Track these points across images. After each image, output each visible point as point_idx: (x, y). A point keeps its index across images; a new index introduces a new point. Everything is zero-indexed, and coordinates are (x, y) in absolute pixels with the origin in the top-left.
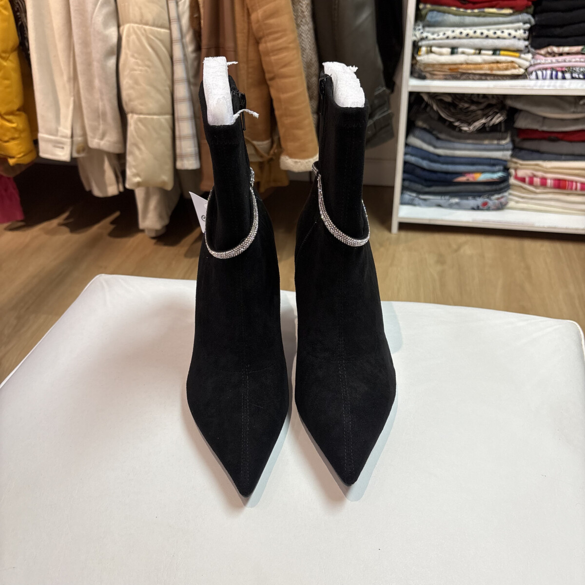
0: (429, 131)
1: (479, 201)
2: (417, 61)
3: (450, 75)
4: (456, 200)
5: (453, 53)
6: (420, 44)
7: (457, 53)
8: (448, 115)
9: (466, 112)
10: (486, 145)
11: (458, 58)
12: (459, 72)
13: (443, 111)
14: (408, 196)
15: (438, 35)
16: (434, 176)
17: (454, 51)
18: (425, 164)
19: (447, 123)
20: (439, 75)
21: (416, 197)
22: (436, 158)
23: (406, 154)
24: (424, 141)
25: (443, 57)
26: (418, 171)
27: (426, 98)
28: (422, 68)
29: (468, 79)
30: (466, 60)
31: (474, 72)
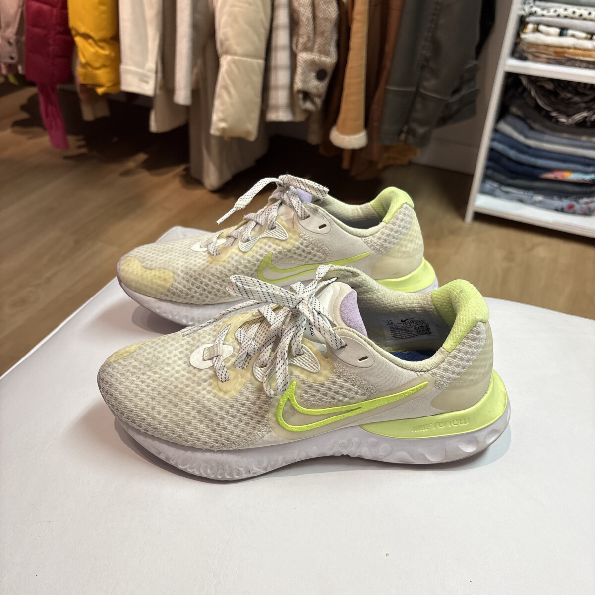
0: (523, 119)
1: (565, 203)
2: (521, 40)
3: (555, 59)
4: (540, 198)
5: (561, 34)
6: (528, 19)
7: (566, 35)
8: (546, 104)
9: (568, 103)
10: (584, 142)
11: (566, 41)
12: (565, 57)
13: (540, 99)
14: (489, 185)
15: (549, 12)
16: (520, 169)
17: (563, 31)
18: (512, 153)
19: (544, 113)
20: (542, 58)
21: (497, 188)
22: (525, 149)
23: (493, 140)
24: (515, 128)
25: (551, 37)
26: (504, 161)
27: (524, 82)
28: (525, 48)
29: (573, 66)
30: (574, 45)
31: (581, 58)
